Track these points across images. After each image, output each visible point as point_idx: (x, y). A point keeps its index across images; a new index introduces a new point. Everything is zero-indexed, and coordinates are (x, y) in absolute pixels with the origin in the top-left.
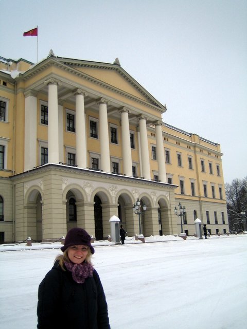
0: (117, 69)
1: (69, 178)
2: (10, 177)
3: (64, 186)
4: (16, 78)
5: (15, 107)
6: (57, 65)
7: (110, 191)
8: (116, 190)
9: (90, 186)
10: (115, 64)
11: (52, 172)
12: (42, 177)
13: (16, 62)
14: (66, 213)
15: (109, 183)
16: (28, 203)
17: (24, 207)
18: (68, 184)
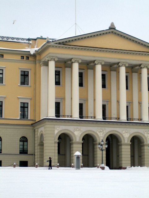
0: (112, 32)
1: (60, 126)
2: (32, 124)
3: (56, 132)
4: (34, 54)
5: (35, 74)
6: (53, 46)
7: (98, 132)
8: (104, 131)
9: (79, 130)
10: (110, 28)
11: (47, 123)
12: (43, 126)
13: (35, 40)
14: (57, 149)
15: (98, 127)
16: (40, 142)
17: (38, 145)
18: (59, 130)
